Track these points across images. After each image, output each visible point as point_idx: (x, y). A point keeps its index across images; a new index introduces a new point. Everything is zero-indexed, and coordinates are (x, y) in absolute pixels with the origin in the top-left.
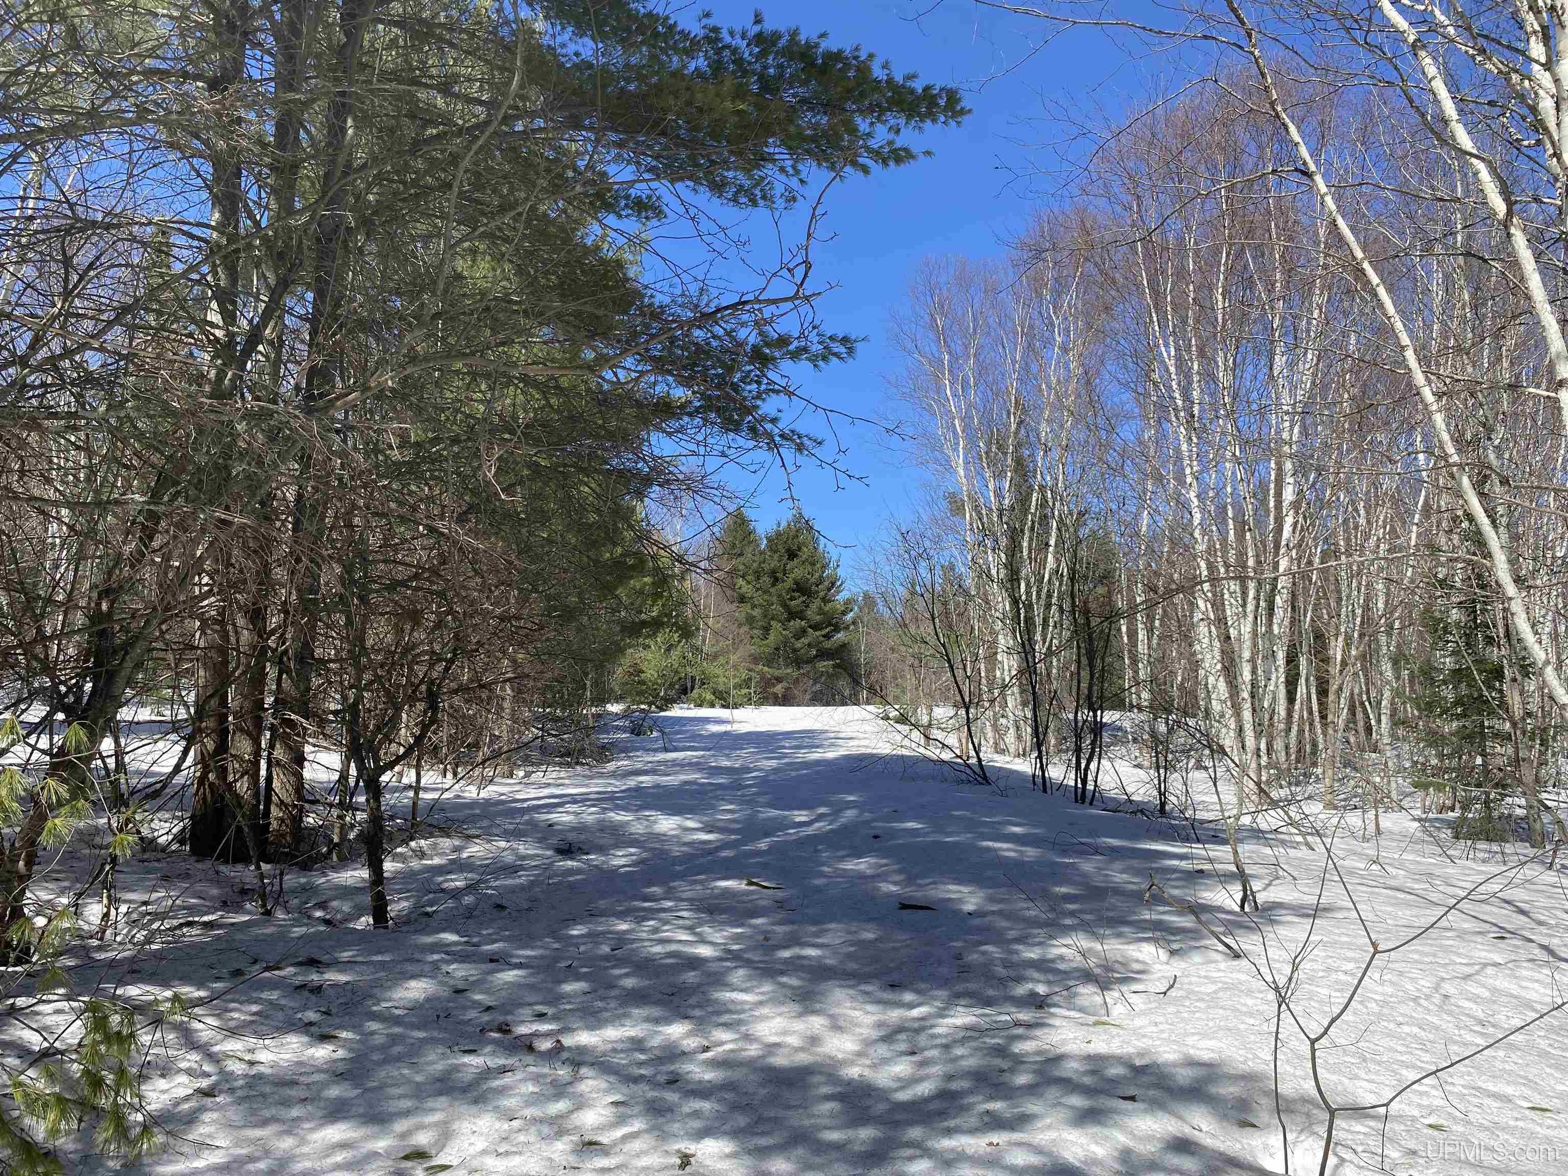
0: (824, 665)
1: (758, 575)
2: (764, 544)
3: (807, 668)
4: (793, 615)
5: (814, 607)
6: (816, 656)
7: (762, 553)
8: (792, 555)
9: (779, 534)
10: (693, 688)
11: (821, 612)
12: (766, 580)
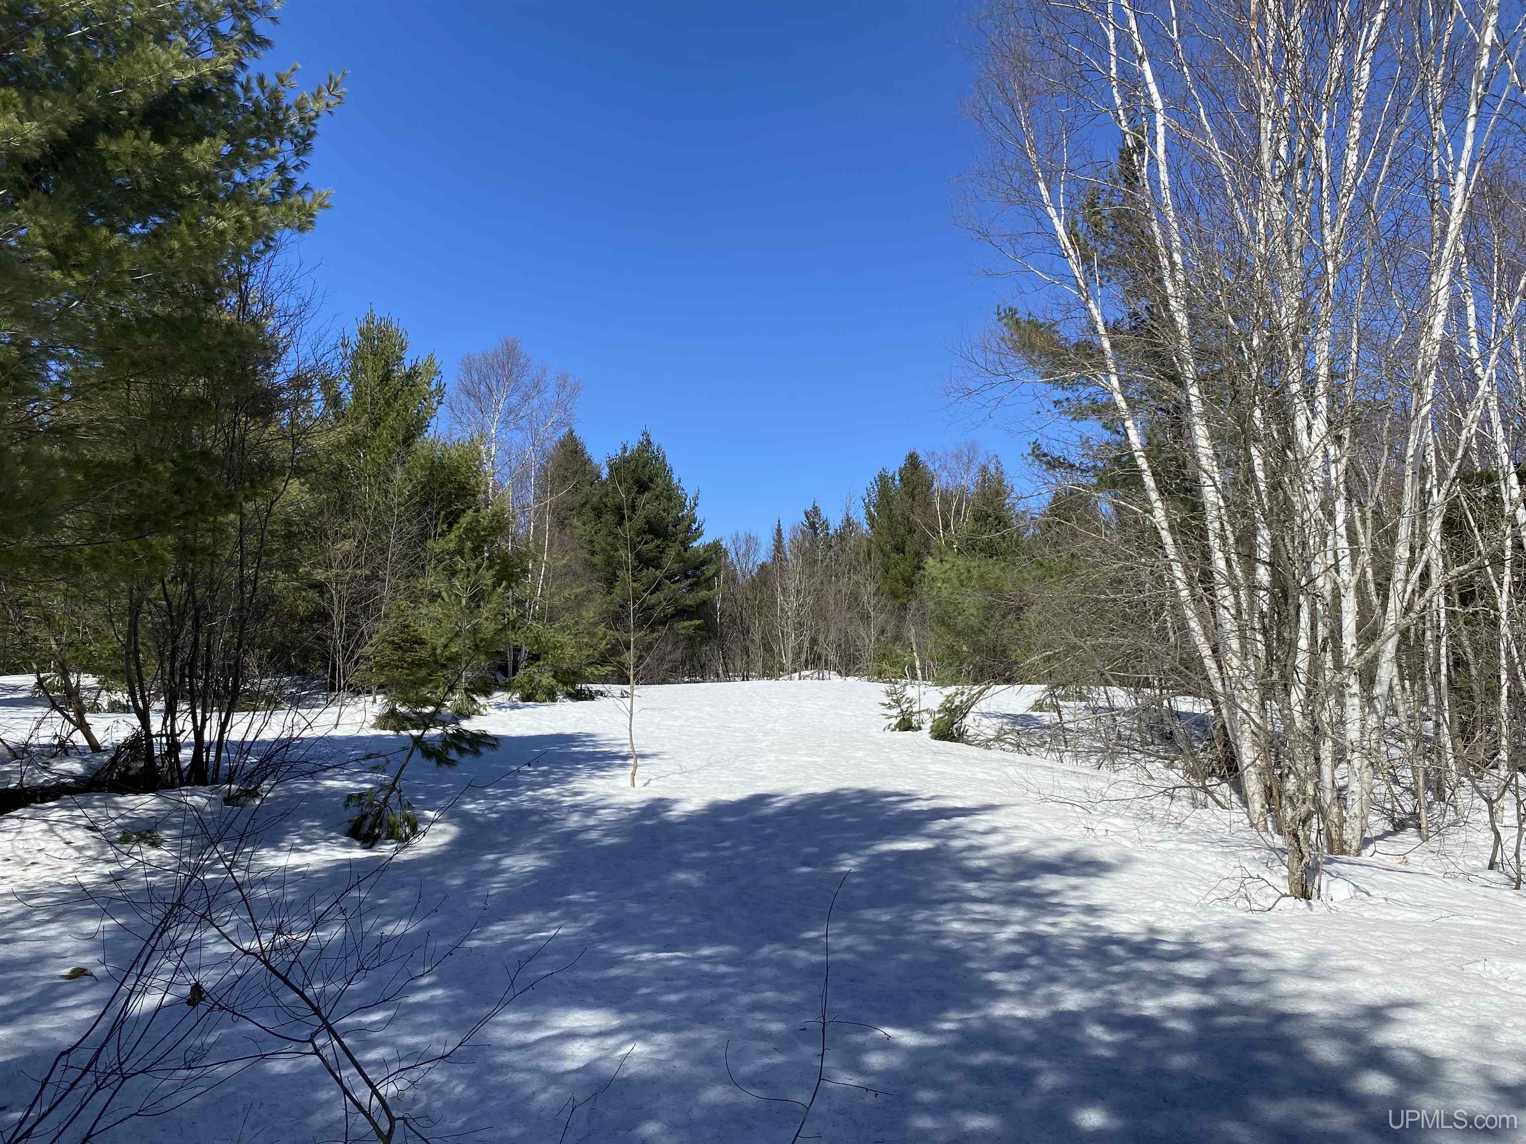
0: (685, 626)
1: (598, 513)
2: (605, 473)
3: (663, 631)
4: (645, 562)
5: (672, 553)
6: (673, 616)
7: (603, 484)
8: (643, 487)
9: (626, 461)
10: (515, 670)
11: (679, 558)
12: (609, 517)
